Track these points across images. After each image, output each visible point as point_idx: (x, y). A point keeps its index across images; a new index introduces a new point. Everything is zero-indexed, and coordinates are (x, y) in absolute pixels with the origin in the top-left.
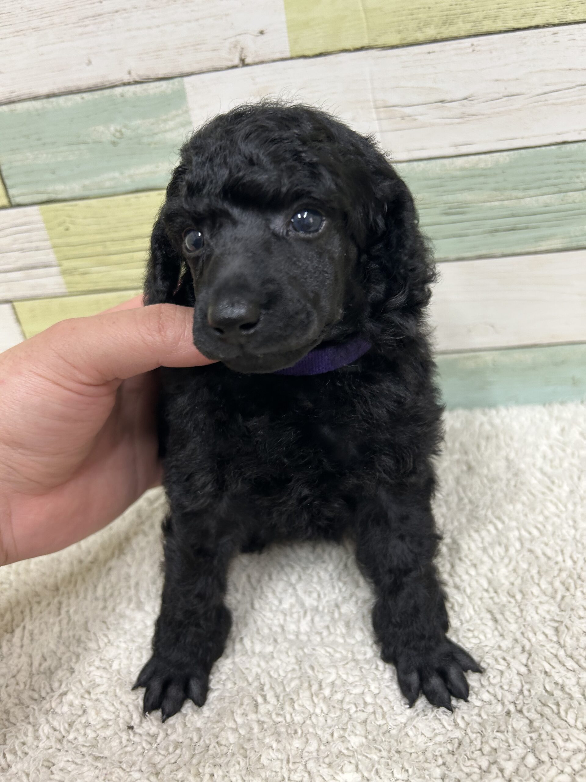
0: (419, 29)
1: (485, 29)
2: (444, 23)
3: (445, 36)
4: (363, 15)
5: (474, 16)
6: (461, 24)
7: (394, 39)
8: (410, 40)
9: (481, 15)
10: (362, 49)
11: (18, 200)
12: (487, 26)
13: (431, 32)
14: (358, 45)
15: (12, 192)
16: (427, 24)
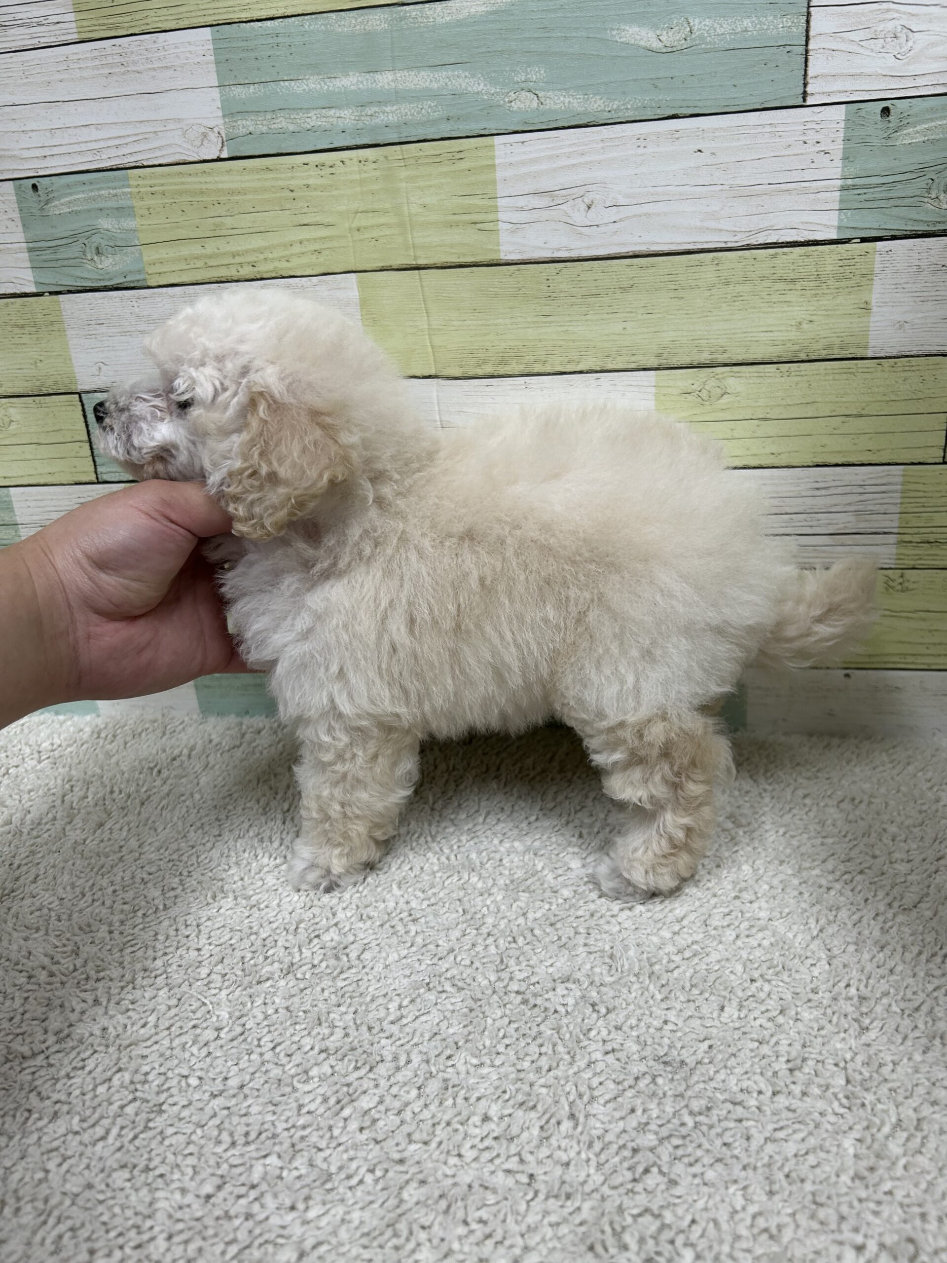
0: (479, 366)
1: (536, 370)
2: (500, 363)
3: (502, 372)
4: (430, 350)
5: (526, 360)
6: (514, 365)
7: (457, 372)
8: (471, 374)
9: (532, 359)
10: (429, 377)
11: (106, 477)
12: (537, 368)
13: (489, 369)
14: (427, 374)
15: (100, 469)
16: (485, 362)
